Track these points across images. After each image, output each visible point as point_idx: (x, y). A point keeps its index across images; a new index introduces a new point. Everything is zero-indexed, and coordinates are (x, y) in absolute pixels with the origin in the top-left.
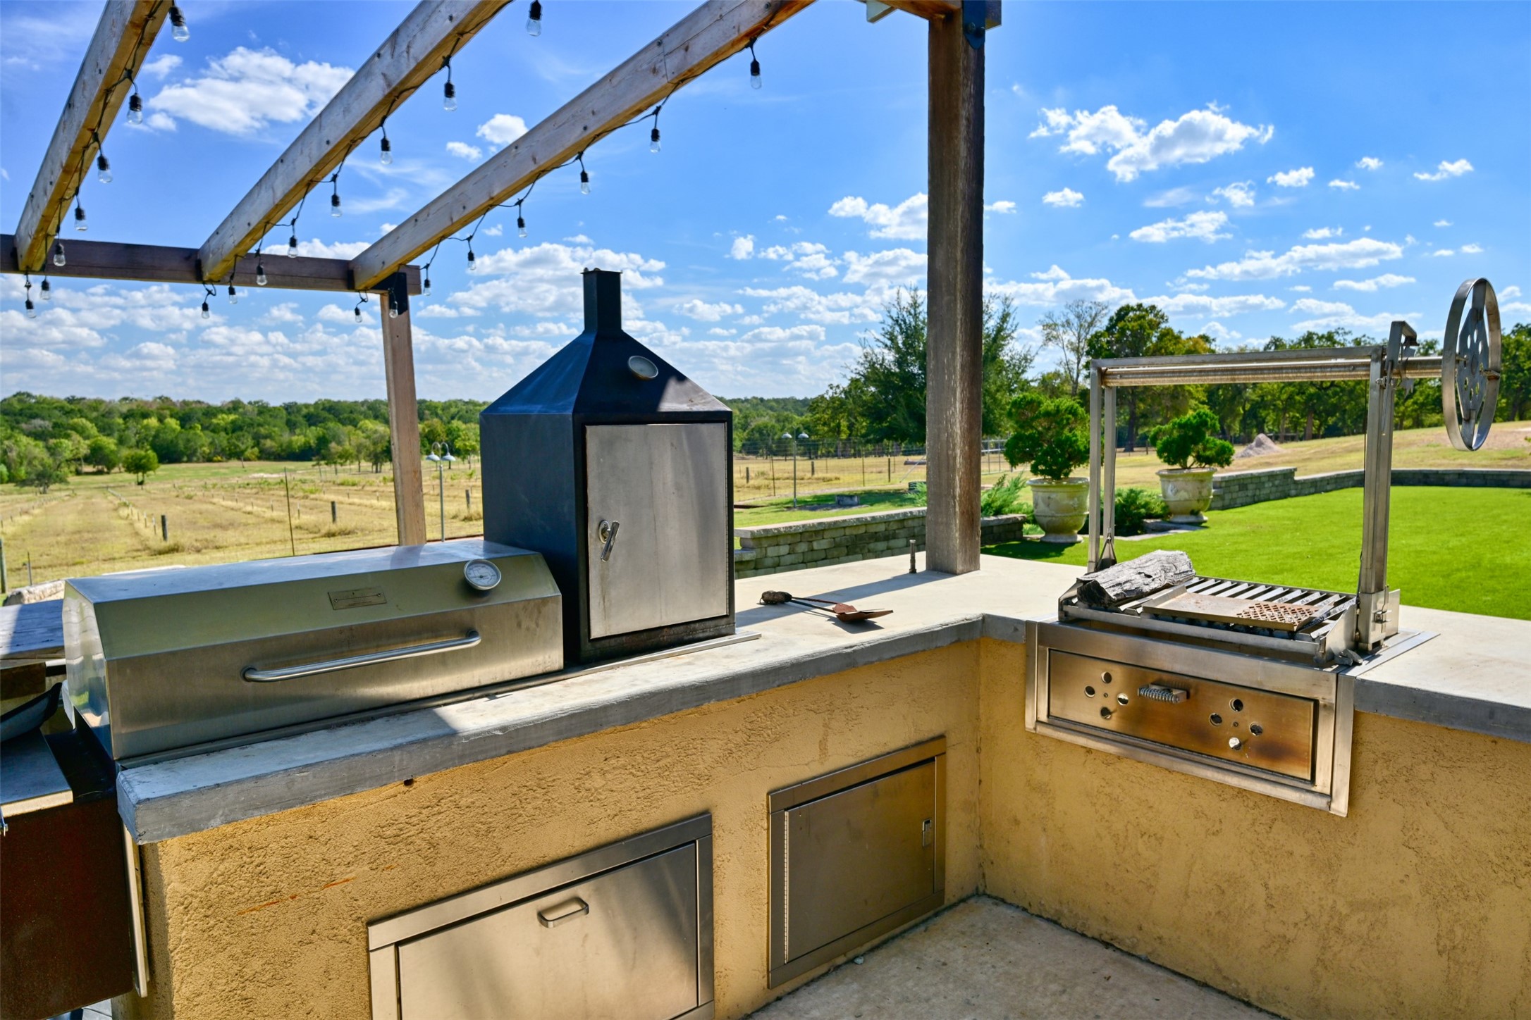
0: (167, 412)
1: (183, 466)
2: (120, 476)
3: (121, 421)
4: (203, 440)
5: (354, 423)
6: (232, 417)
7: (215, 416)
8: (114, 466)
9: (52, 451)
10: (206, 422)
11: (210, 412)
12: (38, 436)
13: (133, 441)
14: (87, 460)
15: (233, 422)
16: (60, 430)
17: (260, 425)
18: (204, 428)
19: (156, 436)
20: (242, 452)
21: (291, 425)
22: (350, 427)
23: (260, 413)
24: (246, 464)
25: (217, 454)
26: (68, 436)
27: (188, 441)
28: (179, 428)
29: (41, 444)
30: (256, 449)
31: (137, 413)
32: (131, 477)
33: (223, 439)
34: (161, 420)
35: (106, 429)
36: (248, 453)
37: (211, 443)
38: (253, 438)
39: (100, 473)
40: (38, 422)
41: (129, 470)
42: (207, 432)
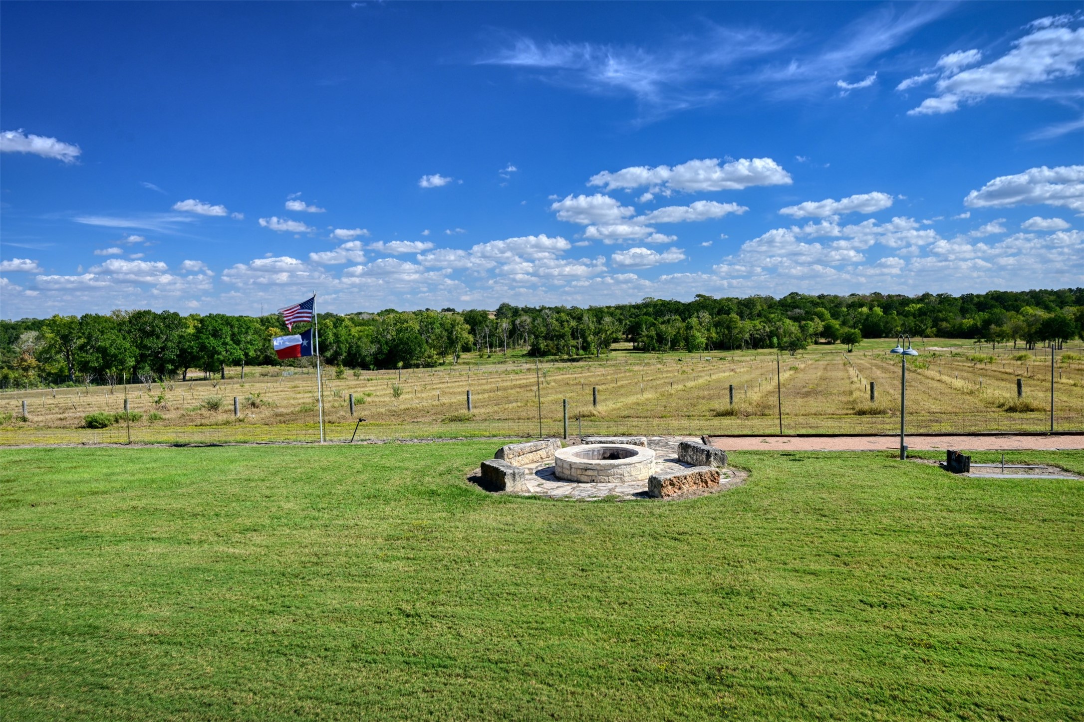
0: (876, 303)
1: (882, 340)
2: (840, 346)
3: (845, 309)
4: (898, 322)
5: (1017, 310)
6: (919, 306)
7: (907, 305)
8: (837, 339)
9: (803, 329)
10: (900, 308)
11: (905, 301)
12: (795, 319)
13: (851, 323)
14: (822, 335)
15: (920, 309)
16: (809, 316)
17: (940, 311)
18: (898, 314)
19: (866, 319)
20: (924, 331)
21: (964, 311)
22: (1013, 313)
23: (941, 302)
24: (925, 340)
25: (905, 332)
26: (812, 320)
27: (887, 322)
28: (881, 313)
29: (796, 324)
30: (934, 329)
31: (856, 303)
32: (845, 346)
33: (911, 321)
34: (871, 309)
35: (835, 315)
36: (929, 331)
37: (903, 325)
38: (933, 321)
39: (829, 343)
40: (797, 310)
41: (843, 342)
42: (901, 317)
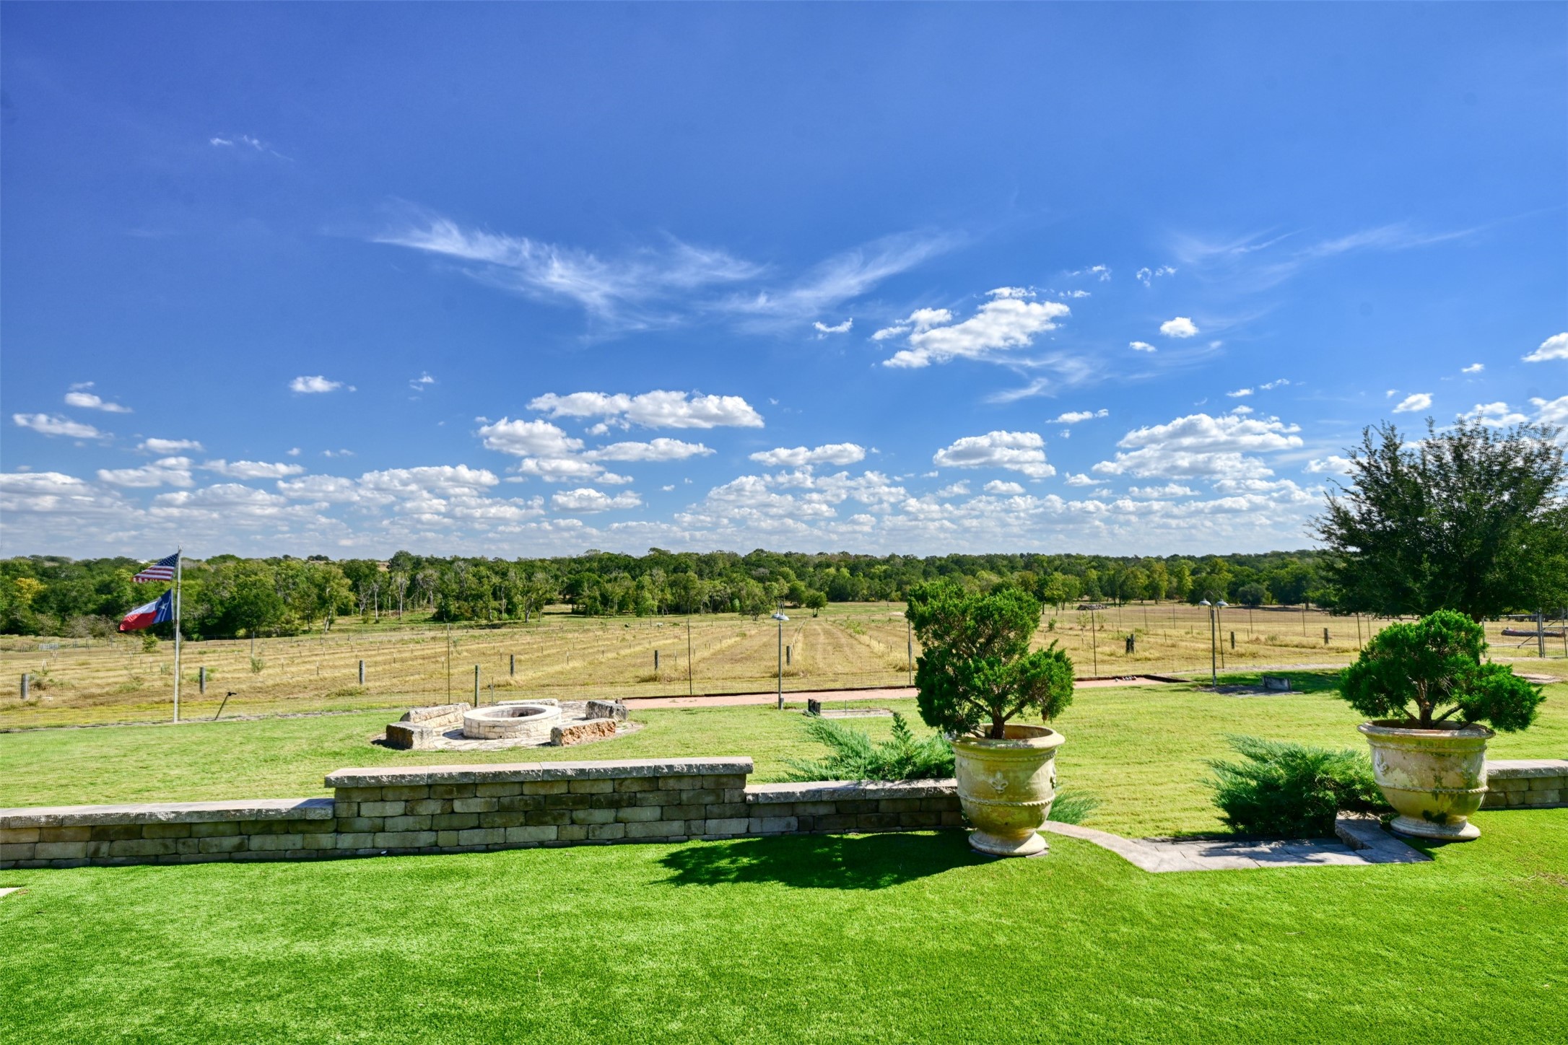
0: (843, 563)
1: (849, 603)
2: (805, 611)
3: (811, 570)
4: (863, 585)
5: (974, 574)
6: (884, 567)
7: (873, 566)
8: (802, 603)
9: (767, 590)
10: (867, 570)
11: (872, 562)
12: (760, 579)
13: (818, 585)
14: (787, 597)
15: (885, 571)
16: (773, 576)
17: (904, 574)
18: (865, 575)
19: (833, 581)
20: (888, 594)
21: (926, 574)
22: (970, 577)
23: (905, 564)
24: (890, 604)
25: (872, 595)
26: (777, 580)
27: (854, 585)
28: (848, 575)
29: (761, 585)
30: (899, 593)
31: (824, 563)
32: (810, 611)
33: (876, 584)
34: (838, 570)
35: (800, 576)
36: (894, 595)
37: (869, 587)
38: (898, 584)
39: (794, 607)
40: (762, 570)
41: (808, 606)
42: (867, 579)
